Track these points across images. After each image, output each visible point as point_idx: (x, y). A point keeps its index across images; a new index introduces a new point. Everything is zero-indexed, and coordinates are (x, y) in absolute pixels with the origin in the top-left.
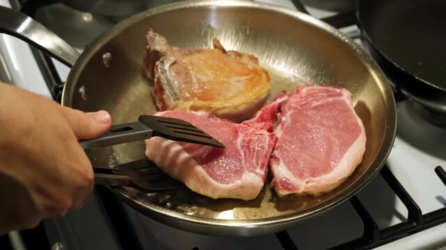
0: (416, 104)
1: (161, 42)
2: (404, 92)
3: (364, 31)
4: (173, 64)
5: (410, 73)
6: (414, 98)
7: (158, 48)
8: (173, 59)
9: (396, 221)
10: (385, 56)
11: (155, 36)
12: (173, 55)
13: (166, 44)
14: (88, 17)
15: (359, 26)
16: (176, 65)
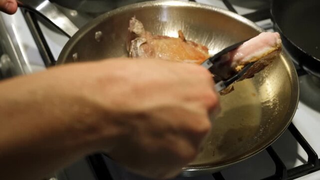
0: (314, 77)
1: (139, 27)
2: (305, 68)
3: (276, 24)
4: (144, 44)
5: (309, 55)
6: (313, 73)
7: (135, 30)
8: (144, 40)
9: (299, 163)
10: (291, 42)
11: (136, 21)
12: (145, 38)
13: (142, 29)
14: (74, 13)
15: (272, 20)
16: (145, 45)
